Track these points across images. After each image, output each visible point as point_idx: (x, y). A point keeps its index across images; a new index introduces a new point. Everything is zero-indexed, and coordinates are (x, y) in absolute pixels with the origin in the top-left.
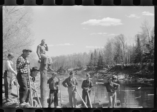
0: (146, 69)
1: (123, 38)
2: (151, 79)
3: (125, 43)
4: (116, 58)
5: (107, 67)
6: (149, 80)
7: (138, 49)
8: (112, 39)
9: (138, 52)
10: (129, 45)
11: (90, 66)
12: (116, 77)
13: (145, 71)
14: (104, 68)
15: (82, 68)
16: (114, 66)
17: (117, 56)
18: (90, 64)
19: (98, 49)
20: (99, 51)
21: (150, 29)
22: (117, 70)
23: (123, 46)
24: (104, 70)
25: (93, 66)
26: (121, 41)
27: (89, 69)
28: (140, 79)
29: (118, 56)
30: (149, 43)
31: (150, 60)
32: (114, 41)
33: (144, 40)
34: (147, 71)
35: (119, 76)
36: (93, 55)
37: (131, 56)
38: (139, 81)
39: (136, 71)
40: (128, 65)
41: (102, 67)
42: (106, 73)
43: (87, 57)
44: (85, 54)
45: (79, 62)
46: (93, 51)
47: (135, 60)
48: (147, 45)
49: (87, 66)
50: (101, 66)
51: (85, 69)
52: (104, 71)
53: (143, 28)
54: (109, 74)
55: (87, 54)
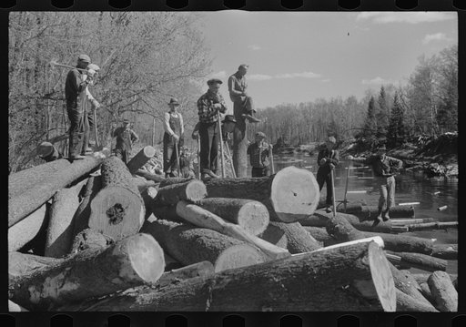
4: (442, 115)
5: (415, 141)
8: (434, 56)
11: (365, 136)
12: (439, 168)
14: (407, 144)
15: (341, 143)
16: (436, 137)
17: (445, 108)
19: (390, 88)
20: (392, 94)
22: (446, 148)
24: (407, 148)
25: (374, 138)
27: (360, 147)
29: (449, 107)
32: (439, 64)
35: (449, 167)
36: (376, 105)
41: (402, 142)
42: (411, 159)
43: (358, 112)
44: (351, 101)
45: (333, 125)
46: (376, 93)
49: (356, 137)
50: (398, 136)
51: (351, 146)
52: (405, 153)
54: (422, 159)
55: (359, 101)
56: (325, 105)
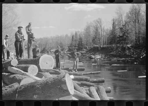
0: (120, 50)
1: (101, 22)
2: (123, 59)
3: (103, 26)
4: (93, 40)
5: (86, 48)
6: (121, 59)
7: (113, 32)
8: (91, 22)
9: (113, 35)
10: (106, 28)
11: (71, 47)
12: (93, 57)
13: (119, 51)
15: (64, 49)
16: (92, 47)
17: (94, 38)
18: (71, 45)
19: (78, 32)
20: (79, 34)
21: (123, 14)
22: (95, 50)
23: (100, 29)
24: (84, 50)
25: (74, 47)
26: (99, 25)
27: (70, 50)
28: (114, 59)
29: (96, 38)
31: (122, 42)
32: (92, 25)
33: (119, 25)
34: (121, 52)
35: (96, 56)
36: (74, 37)
37: (108, 38)
38: (113, 60)
39: (111, 52)
40: (105, 46)
41: (82, 48)
42: (85, 54)
43: (69, 39)
44: (67, 36)
45: (61, 43)
46: (74, 33)
47: (111, 42)
48: (121, 28)
49: (68, 47)
50: (81, 47)
51: (67, 50)
52: (83, 52)
53: (118, 13)
54: (88, 54)
55: (69, 36)
56: (59, 37)
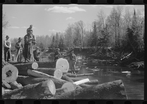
0: (100, 52)
1: (82, 24)
2: (104, 60)
3: (84, 28)
4: (75, 42)
5: (67, 49)
6: (102, 61)
7: (94, 34)
8: (72, 24)
9: (94, 37)
10: (87, 30)
11: (51, 47)
13: (100, 53)
14: (65, 50)
15: (44, 49)
16: (73, 48)
18: (52, 46)
19: (59, 33)
20: (60, 35)
21: (104, 18)
22: (77, 51)
23: (81, 31)
24: (64, 51)
25: (54, 48)
26: (80, 27)
27: (50, 51)
28: (95, 60)
29: (77, 39)
30: (103, 30)
31: (103, 44)
32: (74, 27)
33: (100, 27)
34: (101, 54)
36: (55, 38)
37: (88, 40)
38: (94, 62)
39: (92, 53)
40: (85, 48)
41: (63, 49)
43: (49, 40)
44: (47, 36)
45: (41, 44)
46: (55, 34)
47: (92, 44)
48: (102, 31)
49: (49, 48)
51: (47, 51)
52: (64, 53)
53: (99, 17)
55: (49, 37)
56: (39, 37)
